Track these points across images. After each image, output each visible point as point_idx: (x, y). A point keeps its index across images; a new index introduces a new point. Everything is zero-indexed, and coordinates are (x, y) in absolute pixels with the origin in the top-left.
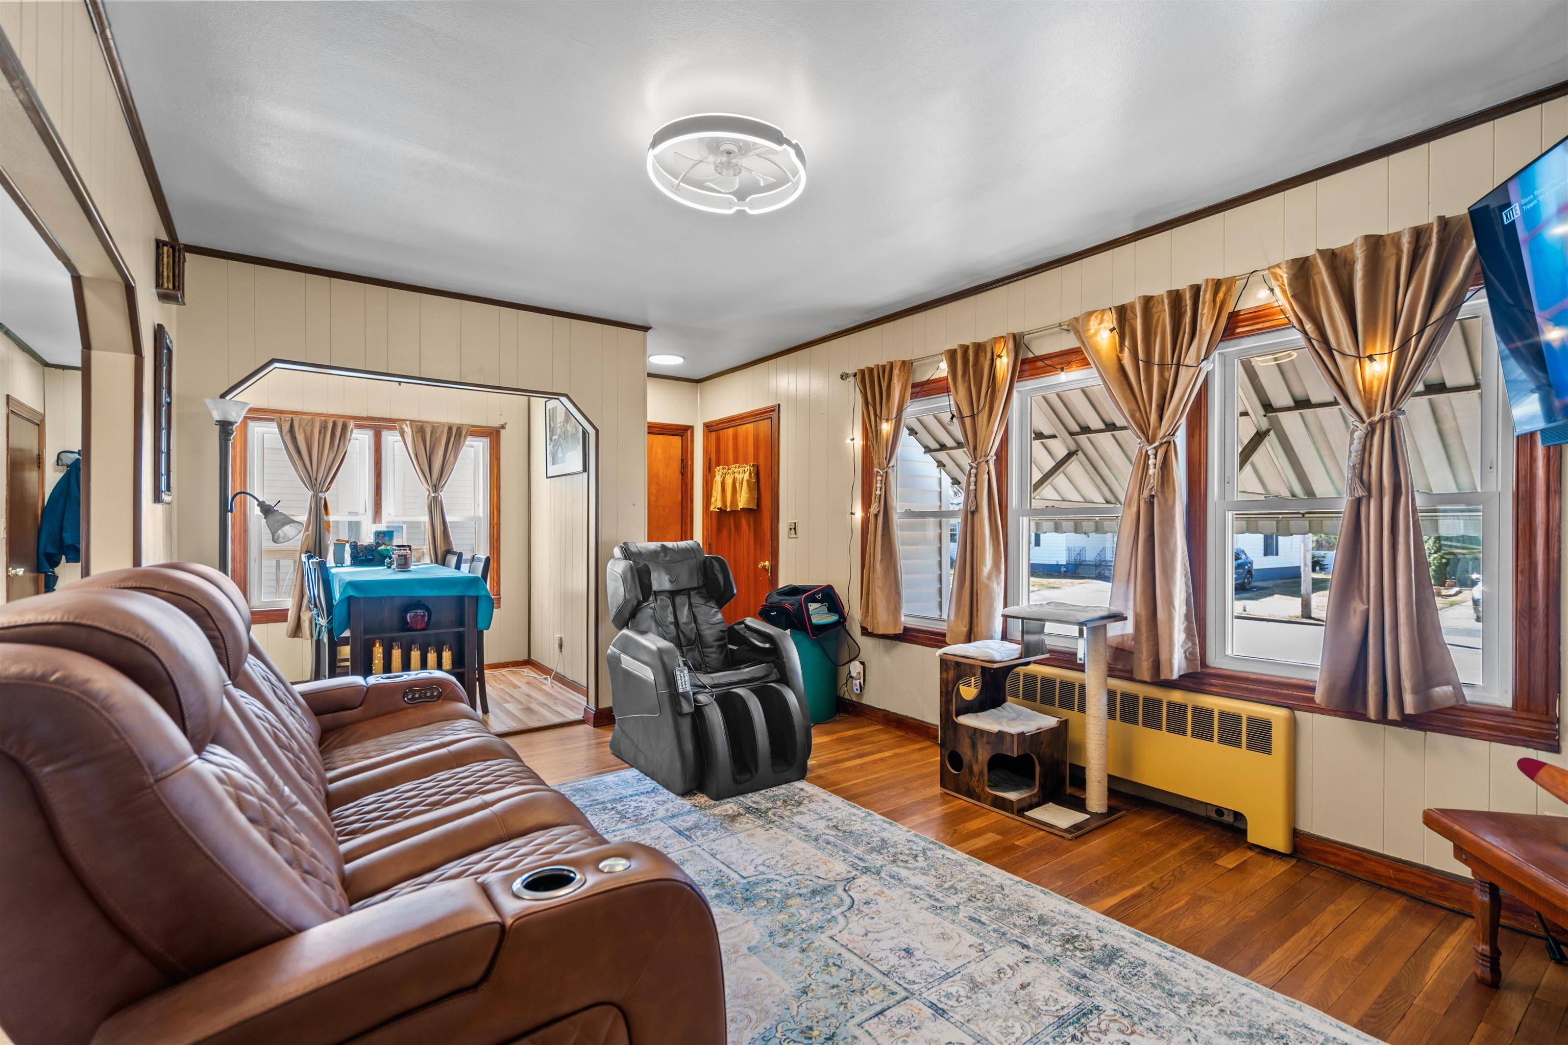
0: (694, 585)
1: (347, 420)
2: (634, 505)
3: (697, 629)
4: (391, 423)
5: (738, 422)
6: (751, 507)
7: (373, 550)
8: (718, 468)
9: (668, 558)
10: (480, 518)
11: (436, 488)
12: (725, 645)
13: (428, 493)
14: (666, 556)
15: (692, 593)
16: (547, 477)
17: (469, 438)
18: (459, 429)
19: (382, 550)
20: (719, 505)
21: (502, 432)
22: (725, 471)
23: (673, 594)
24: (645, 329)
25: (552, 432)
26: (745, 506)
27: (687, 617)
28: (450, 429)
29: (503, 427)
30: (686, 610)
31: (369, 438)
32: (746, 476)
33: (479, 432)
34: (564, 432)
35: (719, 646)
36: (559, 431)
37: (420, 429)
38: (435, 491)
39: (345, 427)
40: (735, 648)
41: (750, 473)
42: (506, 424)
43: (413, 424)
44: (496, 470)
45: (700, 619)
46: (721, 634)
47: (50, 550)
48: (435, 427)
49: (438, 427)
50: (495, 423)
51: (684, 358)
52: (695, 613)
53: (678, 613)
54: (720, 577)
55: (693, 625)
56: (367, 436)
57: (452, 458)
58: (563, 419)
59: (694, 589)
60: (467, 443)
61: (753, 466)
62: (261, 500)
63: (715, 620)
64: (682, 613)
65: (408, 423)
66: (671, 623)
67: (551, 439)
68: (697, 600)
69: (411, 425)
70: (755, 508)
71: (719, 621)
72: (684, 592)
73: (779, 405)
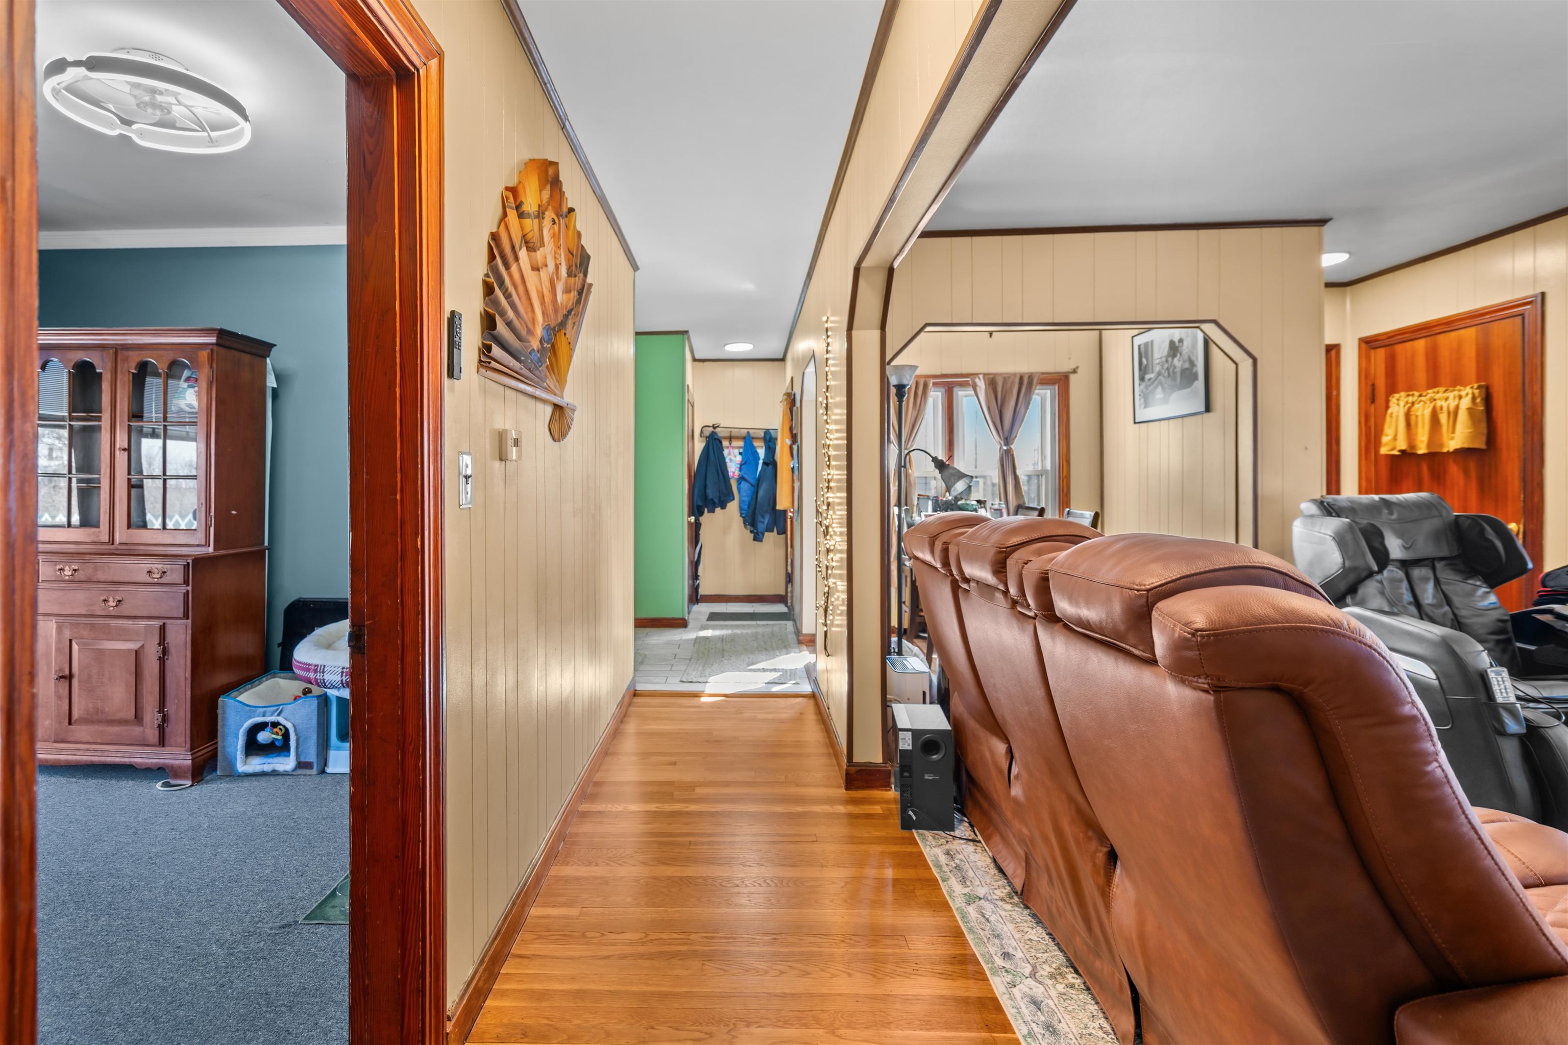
0: (1445, 553)
1: (927, 380)
2: (1306, 448)
3: (1454, 614)
4: (965, 380)
5: (1438, 330)
6: (1476, 446)
7: (952, 505)
8: (1397, 396)
9: (1395, 517)
10: (1048, 471)
11: (1008, 440)
12: (1508, 642)
13: (999, 447)
14: (1391, 513)
15: (1439, 565)
16: (1135, 423)
17: (1038, 387)
18: (1031, 377)
19: (962, 504)
20: (1402, 445)
21: (1072, 377)
22: (1411, 399)
23: (1405, 564)
24: (1321, 222)
25: (1143, 370)
26: (1466, 446)
27: (1434, 597)
28: (1021, 378)
29: (1074, 371)
30: (1430, 587)
31: (942, 394)
32: (1466, 403)
33: (1048, 380)
34: (1168, 369)
35: (1498, 642)
36: (1157, 368)
37: (992, 381)
38: (1007, 444)
39: (926, 386)
40: (1533, 648)
41: (1474, 398)
42: (1077, 367)
43: (987, 377)
44: (1065, 419)
45: (1457, 601)
46: (1500, 624)
47: (700, 503)
48: (1006, 378)
49: (1009, 377)
50: (1065, 367)
51: (1349, 253)
52: (1447, 592)
53: (1418, 591)
54: (1499, 544)
55: (1447, 608)
56: (940, 394)
57: (1023, 410)
58: (1165, 353)
59: (1442, 559)
60: (1036, 391)
61: (1478, 388)
62: (934, 456)
63: (1485, 603)
64: (1425, 591)
65: (981, 376)
66: (1410, 603)
67: (1142, 379)
68: (1447, 575)
69: (984, 378)
70: (1484, 447)
71: (1492, 606)
72: (1427, 562)
73: (1543, 294)
